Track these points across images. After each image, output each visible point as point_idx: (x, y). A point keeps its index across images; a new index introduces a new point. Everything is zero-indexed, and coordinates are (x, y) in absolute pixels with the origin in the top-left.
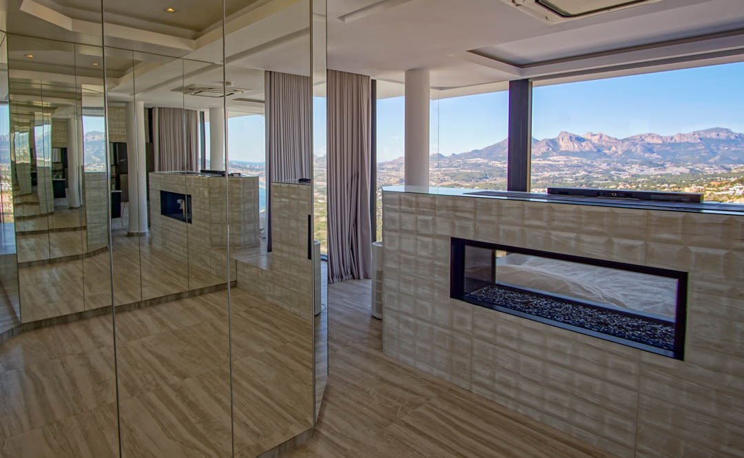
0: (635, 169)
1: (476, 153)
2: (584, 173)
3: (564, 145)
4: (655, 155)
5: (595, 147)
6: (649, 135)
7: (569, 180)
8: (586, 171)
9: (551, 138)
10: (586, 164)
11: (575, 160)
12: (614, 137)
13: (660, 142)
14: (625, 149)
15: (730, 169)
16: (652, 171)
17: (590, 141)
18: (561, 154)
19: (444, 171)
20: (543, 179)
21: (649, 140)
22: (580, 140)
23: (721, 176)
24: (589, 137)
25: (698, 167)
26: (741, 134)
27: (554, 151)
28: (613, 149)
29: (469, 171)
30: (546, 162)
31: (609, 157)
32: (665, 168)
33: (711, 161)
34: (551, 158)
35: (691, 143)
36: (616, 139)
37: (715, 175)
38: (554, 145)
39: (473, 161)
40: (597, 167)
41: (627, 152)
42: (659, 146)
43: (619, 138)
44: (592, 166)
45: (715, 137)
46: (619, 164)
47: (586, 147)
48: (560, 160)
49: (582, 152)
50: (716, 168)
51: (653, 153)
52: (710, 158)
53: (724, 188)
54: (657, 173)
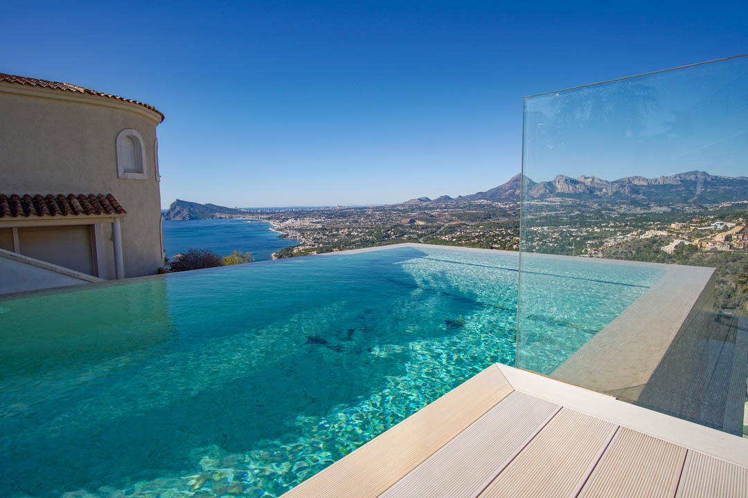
0: (623, 209)
1: (482, 195)
2: (578, 212)
3: (560, 187)
4: (641, 196)
5: (588, 189)
6: (636, 177)
7: (564, 218)
8: (579, 210)
9: (548, 181)
10: (579, 205)
11: (569, 201)
12: (604, 179)
13: (646, 184)
14: (614, 190)
15: (707, 208)
16: (638, 210)
17: (584, 183)
18: (558, 195)
19: (451, 212)
20: (540, 218)
21: (636, 182)
22: (574, 182)
23: (699, 214)
24: (583, 180)
25: (679, 206)
26: (717, 177)
27: (551, 193)
28: (604, 190)
29: (474, 211)
30: (544, 203)
31: (600, 197)
32: (650, 207)
33: (690, 201)
34: (548, 199)
35: (673, 185)
36: (606, 181)
37: (694, 214)
38: (551, 187)
39: (479, 202)
40: (588, 207)
41: (616, 193)
42: (644, 188)
43: (609, 181)
44: (586, 206)
45: (694, 179)
46: (609, 205)
47: (580, 189)
48: (557, 201)
49: (576, 194)
50: (695, 207)
51: (640, 194)
52: (690, 199)
53: (706, 223)
54: (642, 212)
